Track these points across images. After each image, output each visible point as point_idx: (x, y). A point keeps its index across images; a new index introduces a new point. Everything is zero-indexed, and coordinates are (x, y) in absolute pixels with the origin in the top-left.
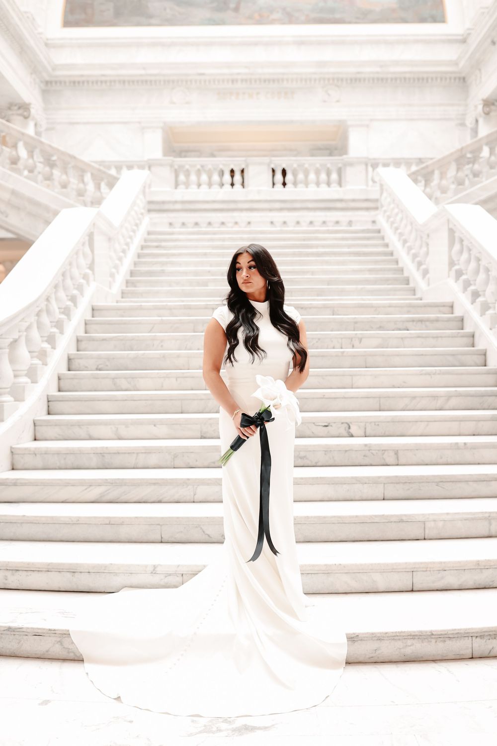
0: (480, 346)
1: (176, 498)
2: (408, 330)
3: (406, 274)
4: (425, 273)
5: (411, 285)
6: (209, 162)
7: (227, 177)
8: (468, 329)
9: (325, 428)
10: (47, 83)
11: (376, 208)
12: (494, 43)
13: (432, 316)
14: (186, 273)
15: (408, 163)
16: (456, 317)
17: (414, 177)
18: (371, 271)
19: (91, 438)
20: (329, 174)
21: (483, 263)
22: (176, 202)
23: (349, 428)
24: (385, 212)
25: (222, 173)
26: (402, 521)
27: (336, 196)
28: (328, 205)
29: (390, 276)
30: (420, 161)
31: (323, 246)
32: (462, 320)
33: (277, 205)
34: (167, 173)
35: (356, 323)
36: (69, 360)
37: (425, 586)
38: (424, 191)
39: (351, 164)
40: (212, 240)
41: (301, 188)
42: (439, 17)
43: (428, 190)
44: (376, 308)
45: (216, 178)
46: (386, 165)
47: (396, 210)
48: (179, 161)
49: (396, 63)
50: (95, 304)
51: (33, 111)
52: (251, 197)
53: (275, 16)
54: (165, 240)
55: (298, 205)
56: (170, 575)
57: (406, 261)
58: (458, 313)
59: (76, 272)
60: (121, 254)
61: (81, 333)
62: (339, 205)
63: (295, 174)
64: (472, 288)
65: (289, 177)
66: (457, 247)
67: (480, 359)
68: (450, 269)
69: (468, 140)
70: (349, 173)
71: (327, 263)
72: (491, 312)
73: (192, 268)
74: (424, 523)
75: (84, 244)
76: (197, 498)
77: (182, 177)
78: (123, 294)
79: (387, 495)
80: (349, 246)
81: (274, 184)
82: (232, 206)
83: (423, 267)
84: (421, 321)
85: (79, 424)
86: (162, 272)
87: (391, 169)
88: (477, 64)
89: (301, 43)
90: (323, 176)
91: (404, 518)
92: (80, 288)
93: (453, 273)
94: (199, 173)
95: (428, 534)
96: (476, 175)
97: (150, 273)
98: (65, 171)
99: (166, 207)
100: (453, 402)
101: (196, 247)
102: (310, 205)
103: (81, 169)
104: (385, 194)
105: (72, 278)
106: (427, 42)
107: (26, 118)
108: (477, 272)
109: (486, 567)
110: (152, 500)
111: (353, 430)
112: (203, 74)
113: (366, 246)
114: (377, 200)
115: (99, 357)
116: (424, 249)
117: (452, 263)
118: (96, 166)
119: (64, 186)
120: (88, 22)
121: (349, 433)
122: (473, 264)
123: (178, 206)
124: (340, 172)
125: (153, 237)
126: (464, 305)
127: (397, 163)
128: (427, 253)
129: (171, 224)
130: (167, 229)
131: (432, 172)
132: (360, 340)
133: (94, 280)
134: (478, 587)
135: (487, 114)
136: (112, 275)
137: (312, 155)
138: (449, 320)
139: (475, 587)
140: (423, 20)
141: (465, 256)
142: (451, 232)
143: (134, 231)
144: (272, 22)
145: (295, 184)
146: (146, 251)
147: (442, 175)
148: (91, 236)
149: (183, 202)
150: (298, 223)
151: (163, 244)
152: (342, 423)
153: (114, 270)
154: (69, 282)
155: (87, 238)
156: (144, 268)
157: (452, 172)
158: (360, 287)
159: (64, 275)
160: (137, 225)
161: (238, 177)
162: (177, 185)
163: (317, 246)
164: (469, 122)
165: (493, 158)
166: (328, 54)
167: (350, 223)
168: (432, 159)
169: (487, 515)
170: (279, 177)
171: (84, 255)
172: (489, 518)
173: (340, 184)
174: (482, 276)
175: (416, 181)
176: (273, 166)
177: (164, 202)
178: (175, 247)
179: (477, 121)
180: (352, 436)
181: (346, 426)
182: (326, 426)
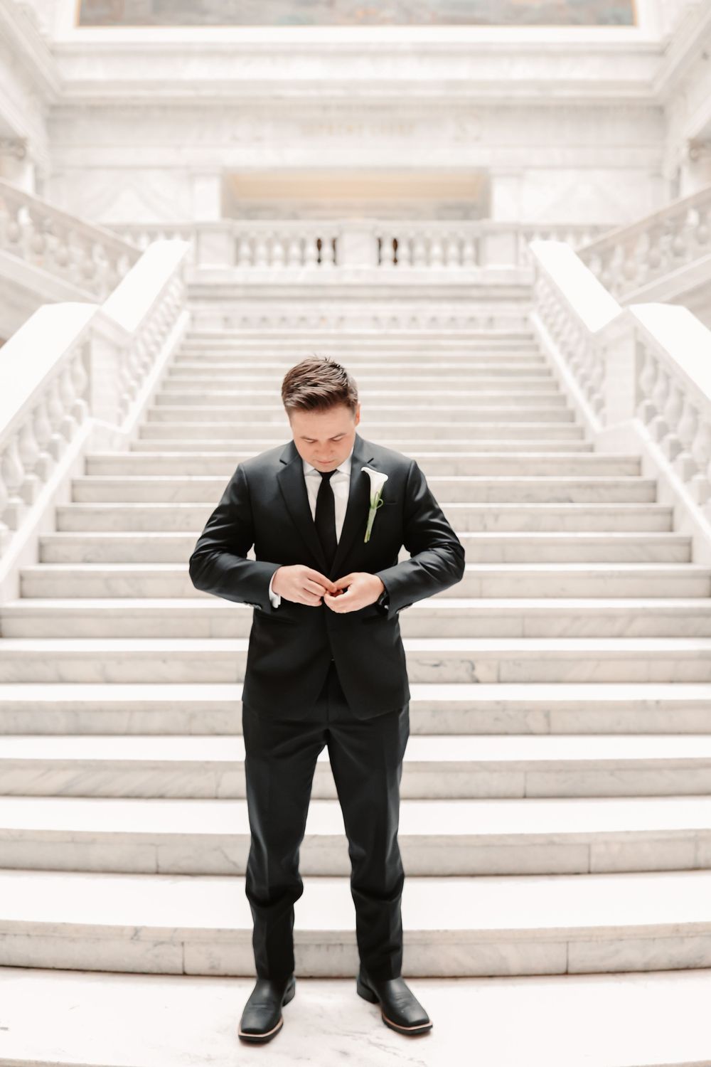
0: (682, 531)
1: (189, 790)
2: (571, 501)
3: (570, 406)
4: (600, 406)
5: (579, 423)
6: (286, 227)
7: (312, 250)
8: (664, 502)
9: (435, 669)
10: (54, 108)
11: (528, 299)
12: (705, 56)
13: (608, 479)
14: (237, 400)
15: (578, 232)
16: (646, 482)
17: (585, 256)
18: (518, 400)
19: (62, 680)
20: (461, 246)
21: (689, 399)
22: (235, 286)
23: (473, 668)
24: (542, 307)
25: (303, 245)
26: (552, 843)
27: (470, 279)
28: (459, 294)
29: (547, 407)
30: (595, 230)
31: (448, 360)
32: (654, 486)
33: (385, 292)
34: (223, 243)
35: (490, 488)
36: (41, 547)
37: (588, 966)
38: (599, 278)
39: (494, 233)
40: (281, 348)
41: (420, 268)
42: (625, 17)
43: (606, 276)
44: (523, 467)
45: (295, 250)
46: (545, 236)
47: (557, 307)
48: (243, 225)
49: (563, 84)
50: (92, 453)
51: (31, 149)
52: (348, 279)
53: (388, 13)
54: (212, 348)
55: (415, 293)
56: (162, 943)
57: (571, 384)
58: (648, 475)
59: (57, 405)
60: (141, 371)
61: (65, 502)
62: (475, 293)
63: (411, 245)
64: (671, 436)
65: (403, 250)
66: (648, 371)
67: (681, 552)
68: (637, 405)
69: (666, 202)
70: (491, 245)
71: (454, 386)
72: (699, 477)
73: (248, 392)
74: (589, 846)
75: (72, 361)
76: (221, 792)
77: (245, 250)
78: (142, 433)
79: (532, 789)
80: (487, 360)
81: (380, 261)
82: (318, 293)
83: (596, 396)
84: (591, 486)
85: (44, 658)
86: (203, 399)
87: (553, 243)
88: (681, 87)
89: (424, 53)
90: (453, 250)
91: (556, 839)
92: (65, 430)
93: (642, 409)
94: (269, 244)
95: (595, 863)
96: (678, 253)
97: (185, 400)
98: (65, 241)
99: (221, 293)
100: (639, 625)
101: (257, 359)
102: (432, 293)
103: (89, 239)
104: (541, 282)
105: (50, 415)
106: (610, 53)
107: (21, 158)
108: (679, 411)
109: (691, 935)
110: (150, 793)
111: (480, 672)
113: (511, 360)
114: (528, 287)
115: (87, 542)
116: (598, 370)
117: (640, 396)
118: (110, 233)
119: (64, 264)
120: (114, 19)
121: (473, 676)
122: (672, 401)
123: (240, 292)
124: (477, 244)
125: (193, 342)
126: (658, 461)
127: (562, 232)
128: (603, 376)
129: (226, 320)
130: (217, 329)
131: (612, 250)
132: (496, 517)
133: (91, 414)
134: (676, 966)
135: (694, 160)
136: (123, 405)
137: (440, 218)
138: (635, 486)
139: (671, 967)
140: (602, 21)
141: (659, 387)
142: (640, 347)
143: (163, 334)
144: (383, 22)
145: (411, 261)
146: (182, 365)
147: (628, 254)
148: (85, 349)
149: (246, 287)
150: (414, 319)
151: (209, 353)
152: (462, 661)
153: (126, 396)
154: (45, 422)
155: (78, 352)
156: (175, 392)
157: (642, 247)
158: (501, 425)
159: (35, 412)
160: (168, 325)
161: (327, 250)
162: (237, 260)
163: (438, 360)
164: (668, 172)
165: (703, 229)
166: (463, 71)
167: (491, 321)
168: (613, 227)
169: (692, 834)
170: (388, 250)
171: (74, 378)
172: (696, 838)
173: (477, 260)
174: (686, 421)
175: (587, 262)
176: (379, 234)
177: (218, 286)
178: (226, 359)
179: (679, 171)
180: (477, 682)
181: (468, 665)
182: (436, 666)
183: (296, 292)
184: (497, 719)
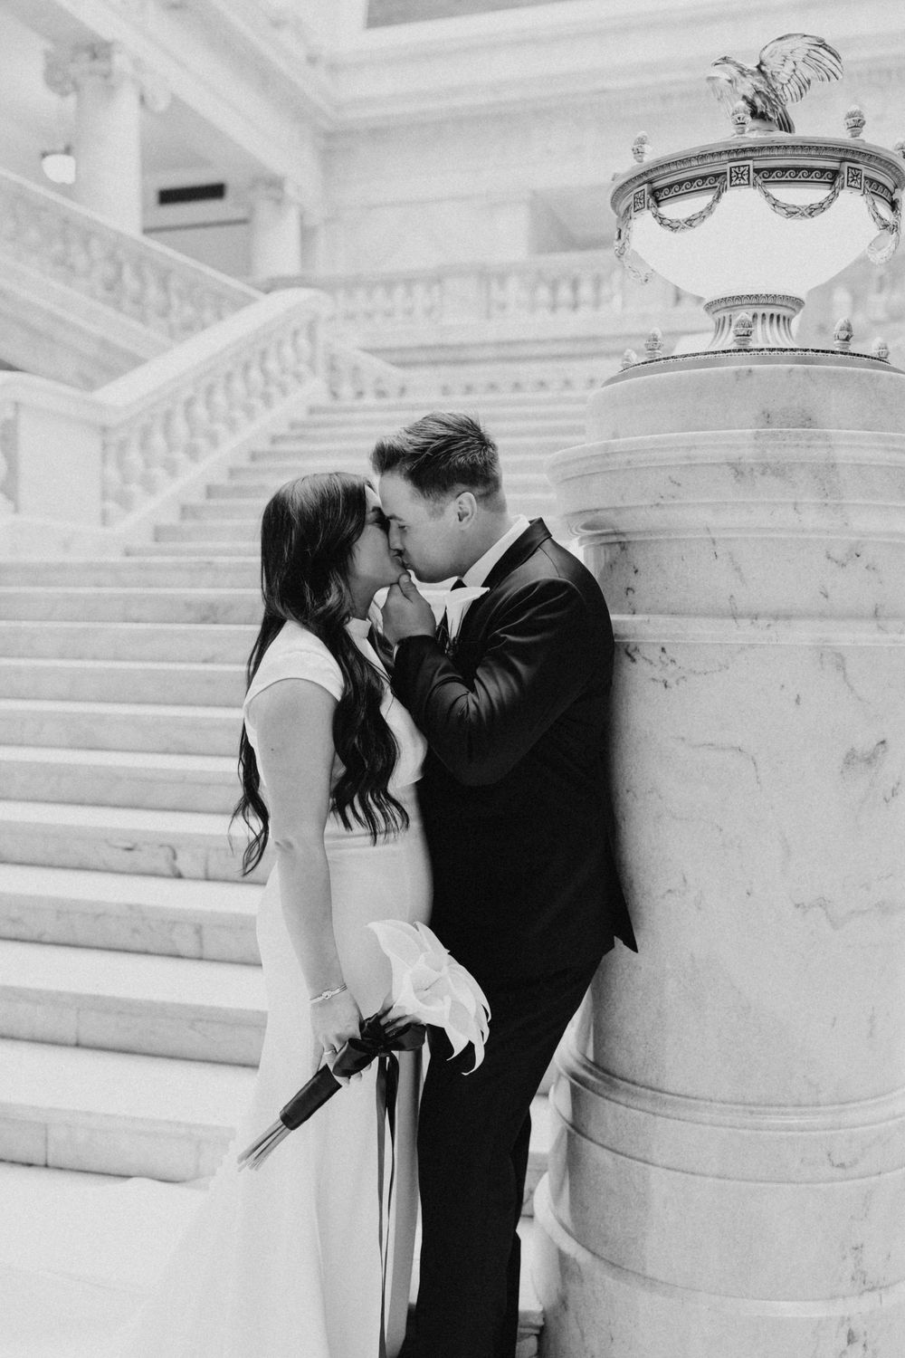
6: (555, 263)
7: (586, 291)
9: (127, 853)
10: (330, 136)
23: (175, 857)
25: (576, 285)
34: (473, 290)
51: (290, 190)
78: (158, 533)
111: (183, 862)
112: (604, 91)
120: (405, 16)
121: (173, 868)
123: (489, 352)
149: (499, 344)
152: (161, 846)
177: (461, 347)
180: (179, 876)
181: (168, 852)
182: (129, 849)
183: (563, 349)
184: (135, 931)
